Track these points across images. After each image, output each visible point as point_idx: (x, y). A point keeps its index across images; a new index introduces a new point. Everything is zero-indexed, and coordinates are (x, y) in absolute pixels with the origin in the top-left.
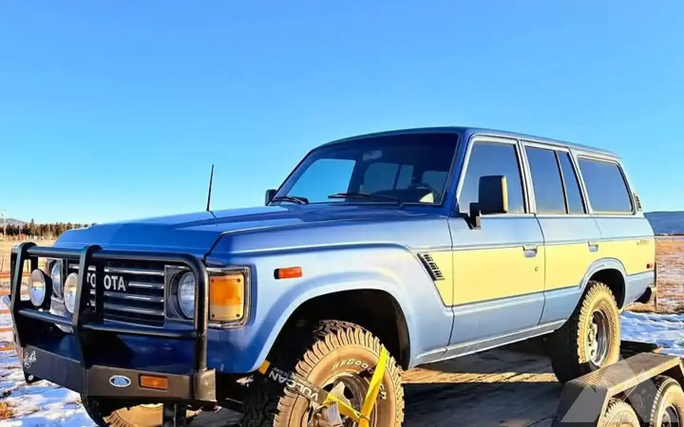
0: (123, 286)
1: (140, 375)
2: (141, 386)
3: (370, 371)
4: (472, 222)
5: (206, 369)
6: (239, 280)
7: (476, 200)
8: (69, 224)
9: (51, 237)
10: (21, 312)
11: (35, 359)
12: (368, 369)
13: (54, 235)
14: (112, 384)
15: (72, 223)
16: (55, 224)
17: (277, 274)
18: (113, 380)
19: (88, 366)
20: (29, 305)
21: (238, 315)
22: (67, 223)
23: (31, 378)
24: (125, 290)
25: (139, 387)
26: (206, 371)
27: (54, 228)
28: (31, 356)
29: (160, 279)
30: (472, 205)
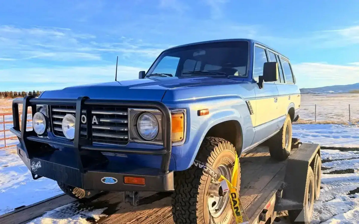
0: (96, 121)
1: (124, 176)
2: (125, 183)
3: (232, 164)
4: (260, 85)
5: (168, 172)
6: (181, 117)
7: (262, 75)
8: (11, 92)
9: (3, 98)
10: (28, 138)
11: (40, 166)
12: (231, 163)
13: (4, 97)
14: (103, 182)
15: (12, 91)
16: (4, 92)
17: (199, 113)
18: (104, 180)
19: (85, 171)
20: (33, 133)
21: (181, 138)
22: (10, 91)
23: (36, 176)
24: (97, 123)
25: (123, 183)
26: (169, 173)
27: (4, 94)
28: (37, 164)
29: (126, 117)
30: (260, 77)
